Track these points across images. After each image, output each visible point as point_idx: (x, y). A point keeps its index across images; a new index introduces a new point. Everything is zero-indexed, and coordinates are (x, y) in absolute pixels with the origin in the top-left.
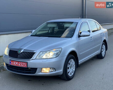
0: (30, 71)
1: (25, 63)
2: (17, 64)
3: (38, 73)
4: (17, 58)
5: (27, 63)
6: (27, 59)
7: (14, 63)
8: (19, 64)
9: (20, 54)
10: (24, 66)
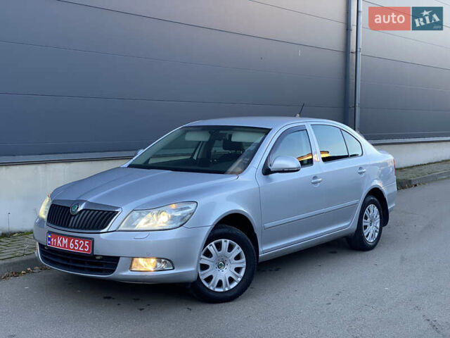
0: (101, 264)
1: (86, 242)
2: (65, 245)
3: (122, 273)
4: (67, 227)
5: (92, 241)
6: (93, 229)
7: (59, 242)
8: (71, 244)
9: (75, 215)
10: (84, 251)
